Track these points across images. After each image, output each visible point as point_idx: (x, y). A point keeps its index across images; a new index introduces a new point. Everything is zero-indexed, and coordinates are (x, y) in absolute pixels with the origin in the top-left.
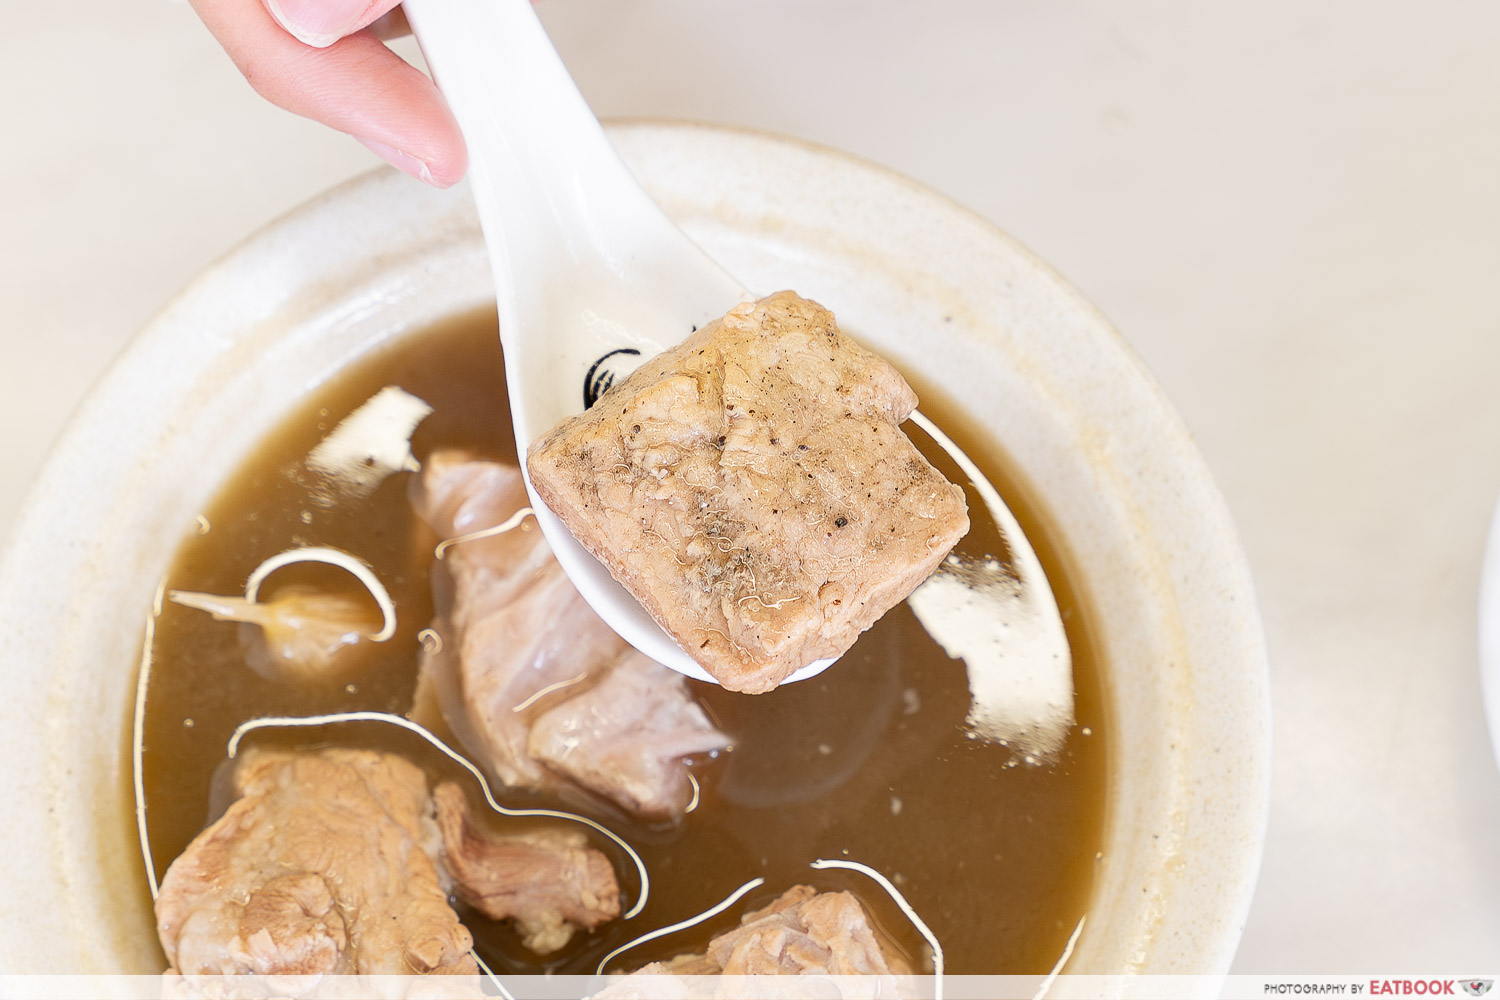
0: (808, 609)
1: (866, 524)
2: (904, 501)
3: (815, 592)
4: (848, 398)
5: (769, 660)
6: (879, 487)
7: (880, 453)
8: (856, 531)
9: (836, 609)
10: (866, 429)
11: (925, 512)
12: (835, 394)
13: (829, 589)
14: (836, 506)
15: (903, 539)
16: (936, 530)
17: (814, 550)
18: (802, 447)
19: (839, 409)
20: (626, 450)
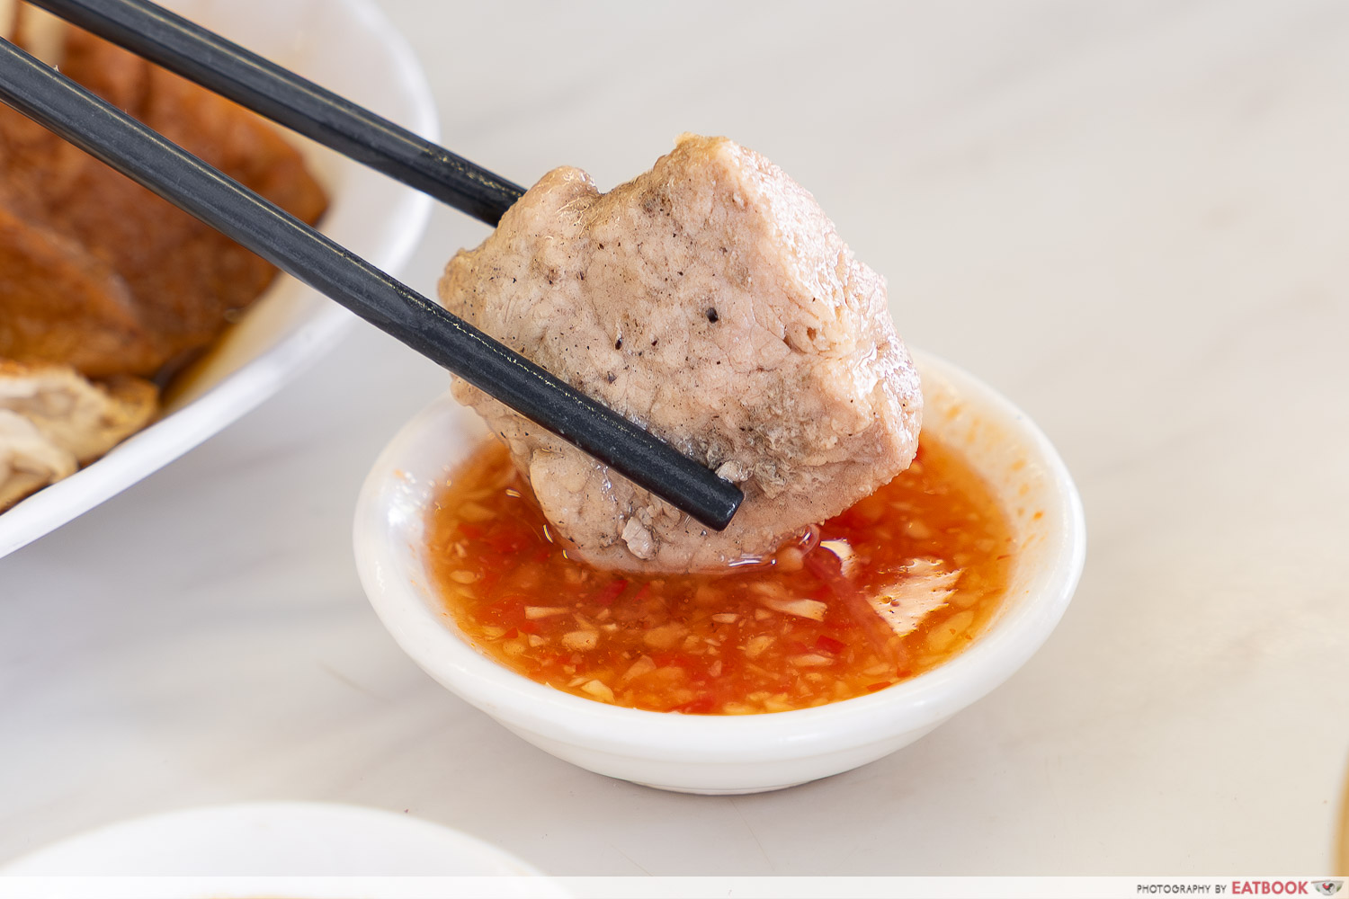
0: (818, 372)
1: (714, 284)
2: (689, 229)
3: (796, 358)
4: (561, 273)
5: (879, 422)
6: (671, 260)
7: (629, 247)
8: (726, 299)
9: (820, 337)
10: (600, 256)
11: (704, 205)
12: (556, 288)
13: (795, 340)
14: (692, 317)
15: (736, 238)
16: (727, 194)
17: (746, 353)
18: (618, 345)
19: (574, 287)
20: (617, 542)
